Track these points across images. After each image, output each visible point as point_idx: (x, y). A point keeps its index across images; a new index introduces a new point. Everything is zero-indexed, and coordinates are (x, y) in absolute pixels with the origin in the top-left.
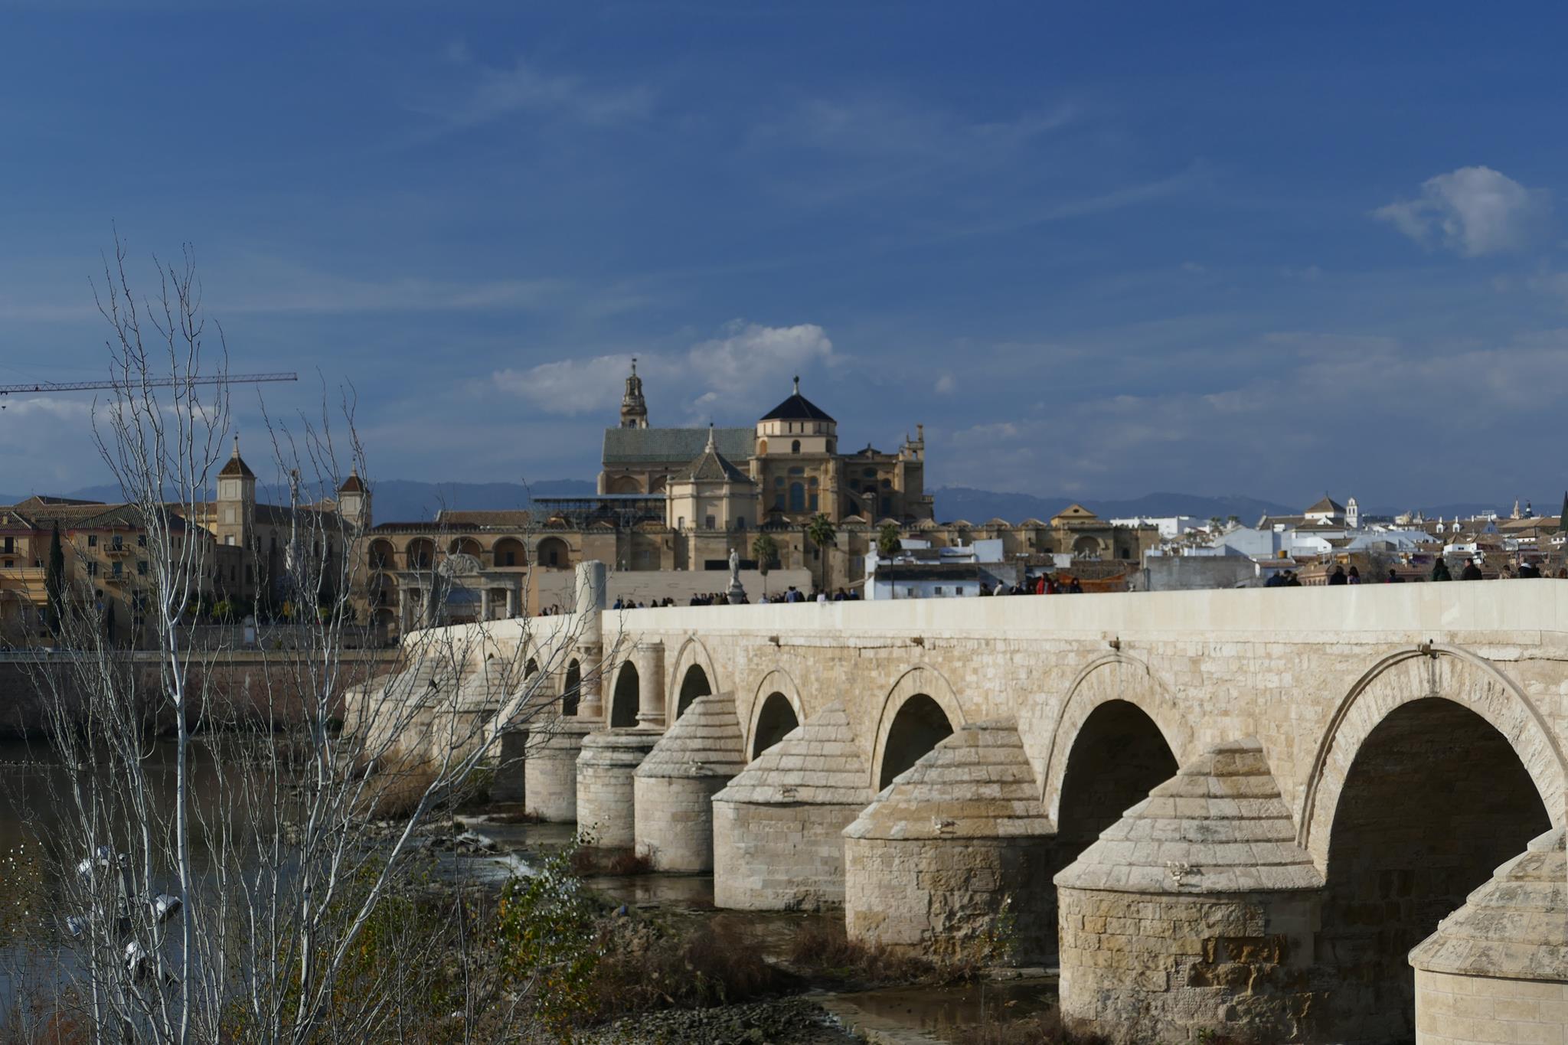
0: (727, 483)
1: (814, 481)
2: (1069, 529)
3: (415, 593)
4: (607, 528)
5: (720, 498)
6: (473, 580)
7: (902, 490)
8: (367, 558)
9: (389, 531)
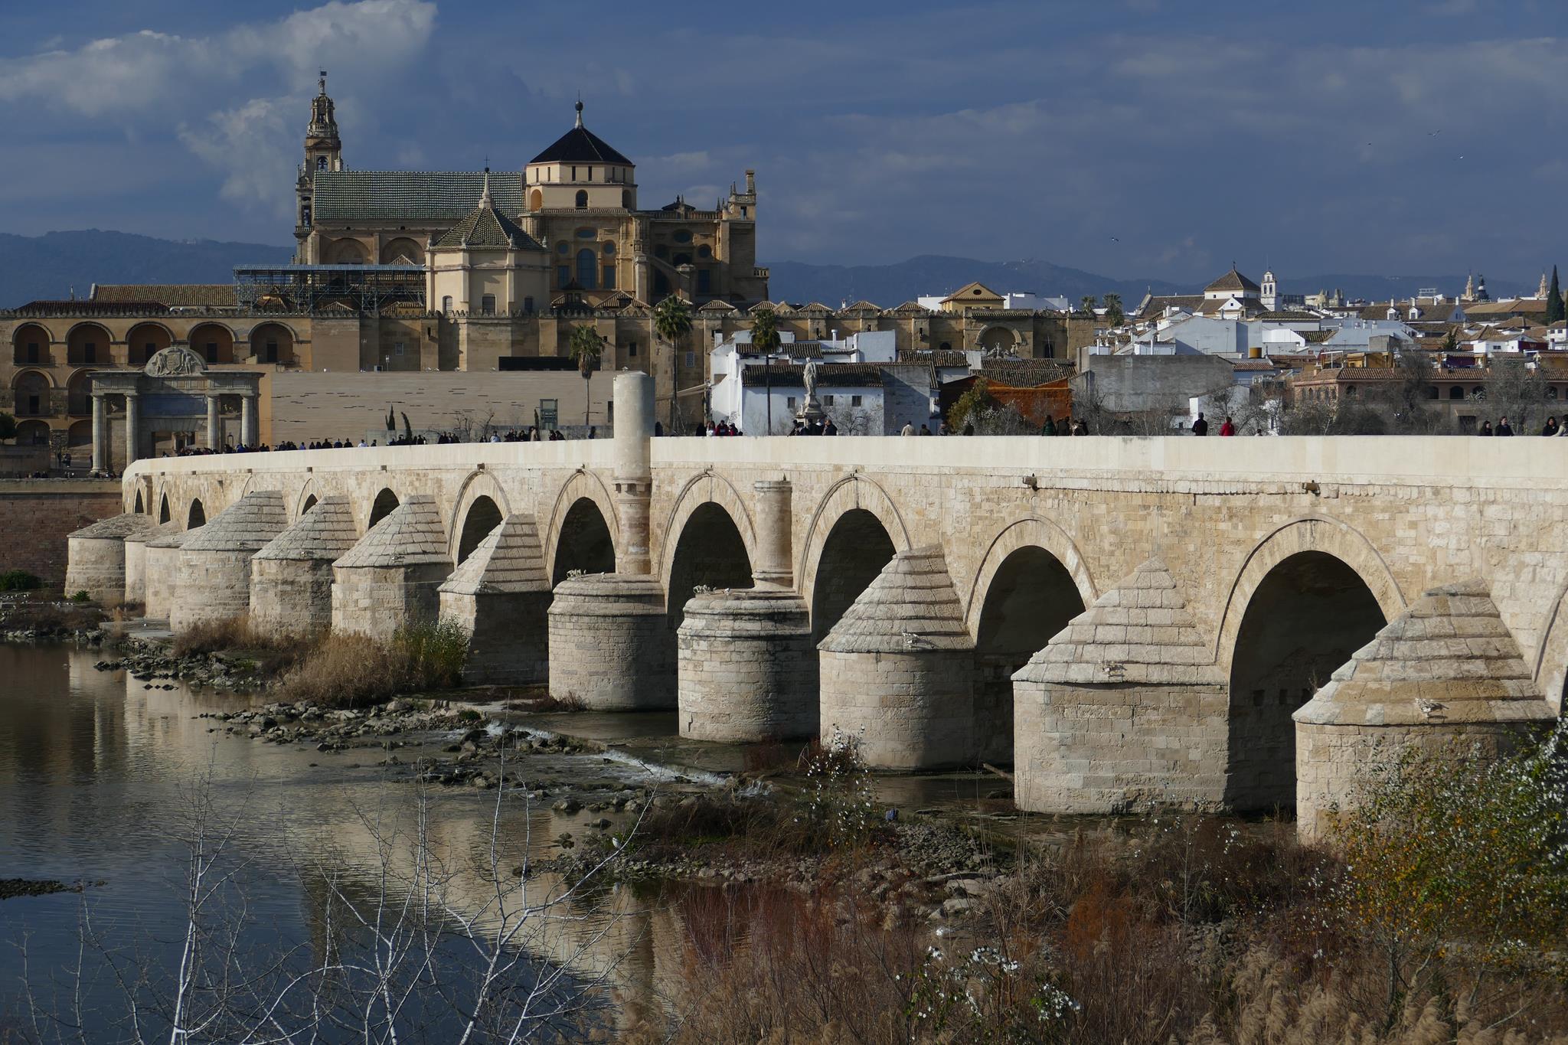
0: (511, 251)
1: (609, 247)
2: (974, 317)
3: (118, 400)
4: (346, 312)
5: (503, 271)
6: (194, 383)
7: (727, 261)
8: (12, 350)
9: (43, 314)
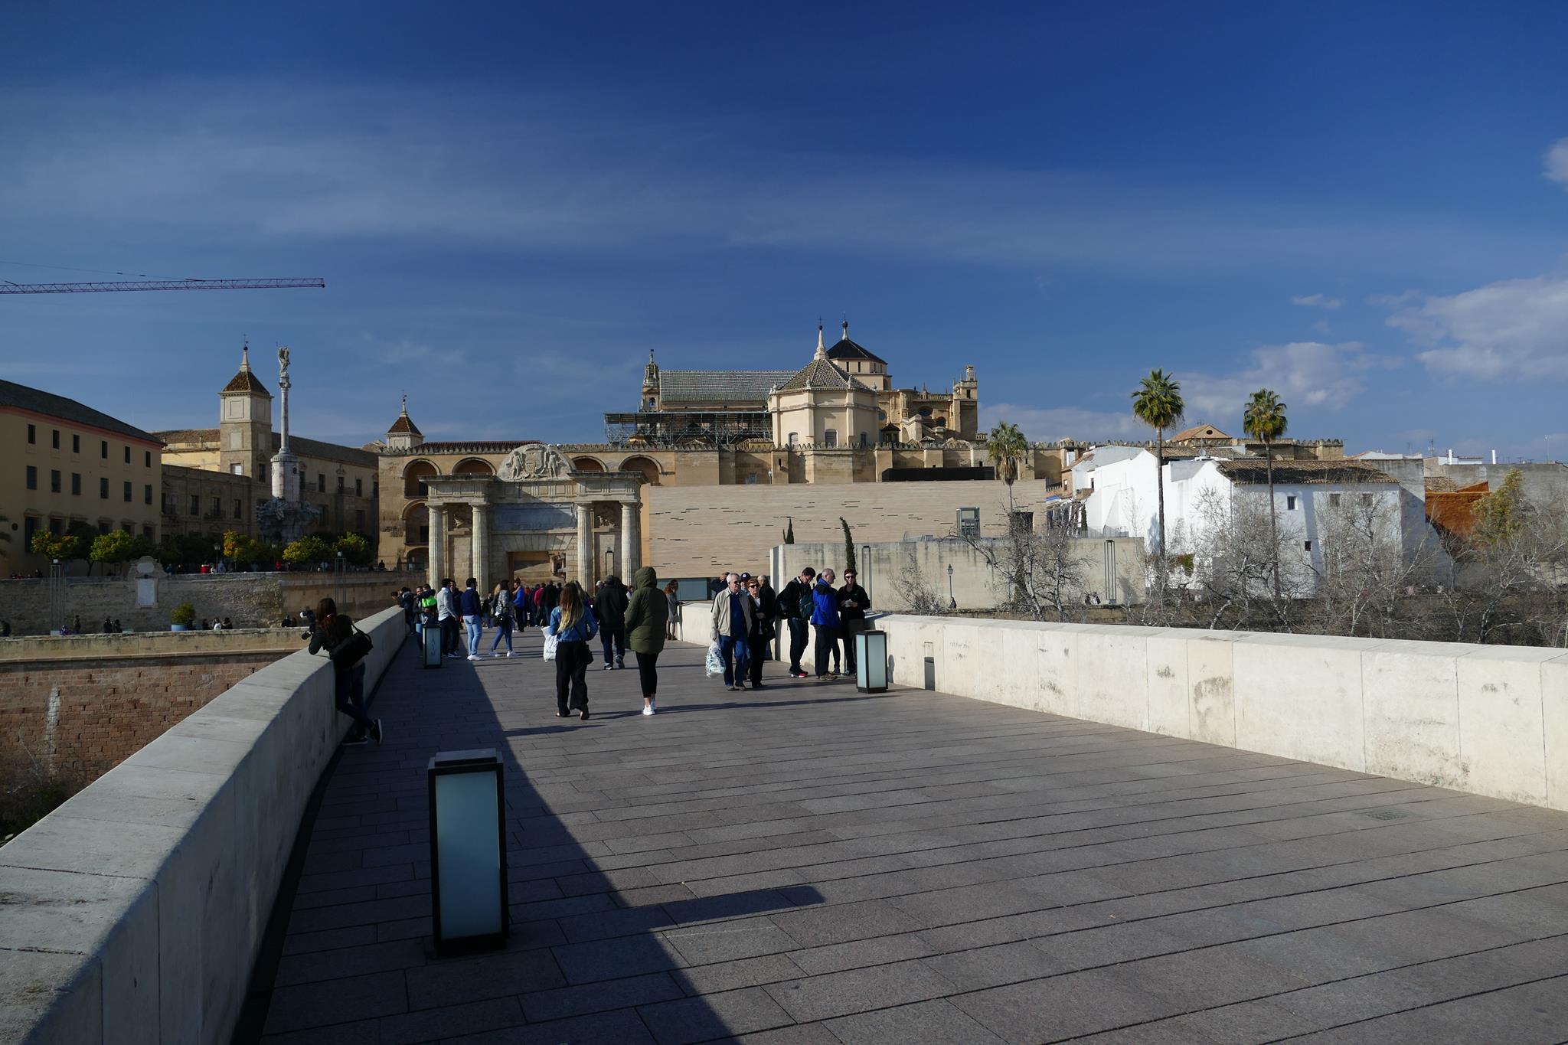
3: (461, 512)
4: (703, 447)
5: (843, 409)
6: (560, 489)
8: (403, 484)
9: (431, 451)
